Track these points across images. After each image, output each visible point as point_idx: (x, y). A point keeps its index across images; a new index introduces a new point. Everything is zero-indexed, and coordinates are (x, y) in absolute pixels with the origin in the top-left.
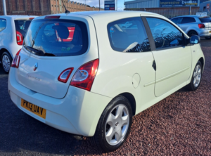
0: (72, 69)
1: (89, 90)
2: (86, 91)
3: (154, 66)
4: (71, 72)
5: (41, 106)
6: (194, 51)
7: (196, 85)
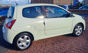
1: (10, 29)
6: (74, 20)
7: (79, 35)
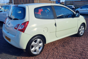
0: (19, 24)
1: (24, 32)
2: (22, 33)
3: (55, 25)
4: (19, 26)
5: (10, 38)
6: (79, 20)
7: (82, 34)
